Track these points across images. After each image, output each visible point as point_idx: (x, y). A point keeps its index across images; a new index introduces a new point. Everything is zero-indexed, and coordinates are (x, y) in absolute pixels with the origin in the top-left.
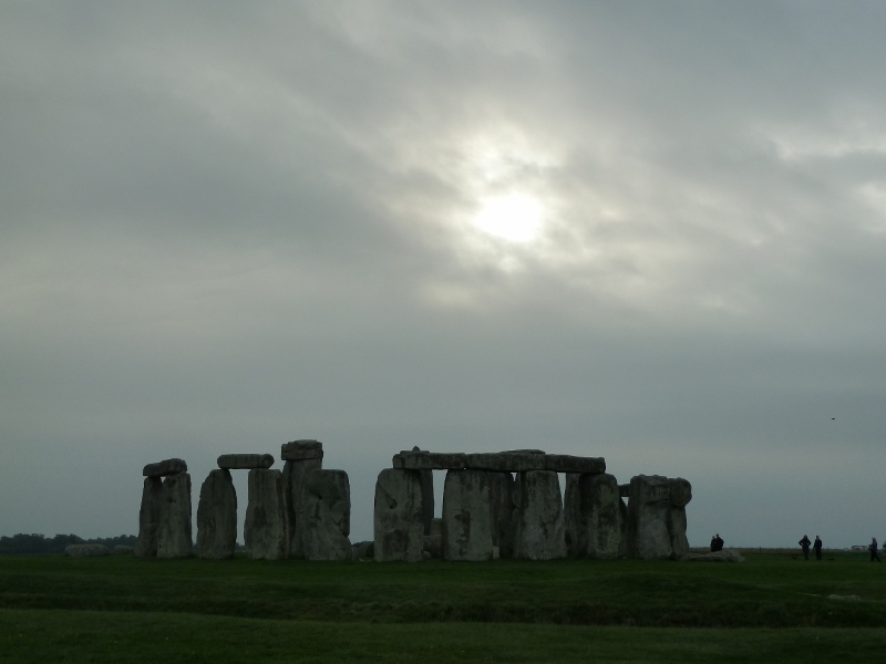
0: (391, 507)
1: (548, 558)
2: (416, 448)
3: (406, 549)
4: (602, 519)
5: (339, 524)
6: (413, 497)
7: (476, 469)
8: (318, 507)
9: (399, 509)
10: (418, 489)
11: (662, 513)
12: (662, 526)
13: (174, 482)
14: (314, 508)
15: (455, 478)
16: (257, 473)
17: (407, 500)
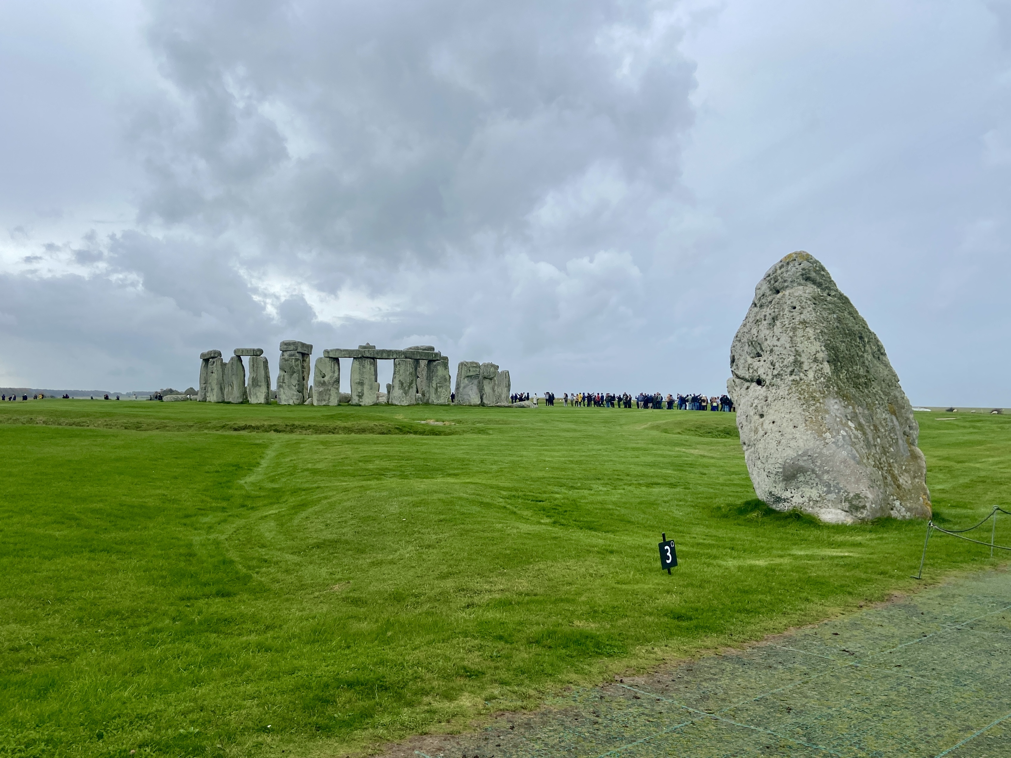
0: (323, 377)
1: (406, 404)
2: (368, 344)
3: (329, 399)
4: (438, 385)
5: (295, 386)
6: (334, 372)
7: (367, 358)
8: (284, 376)
9: (326, 379)
10: (336, 367)
11: (476, 382)
12: (475, 389)
13: (214, 362)
14: (282, 378)
15: (357, 362)
16: (253, 358)
17: (331, 374)
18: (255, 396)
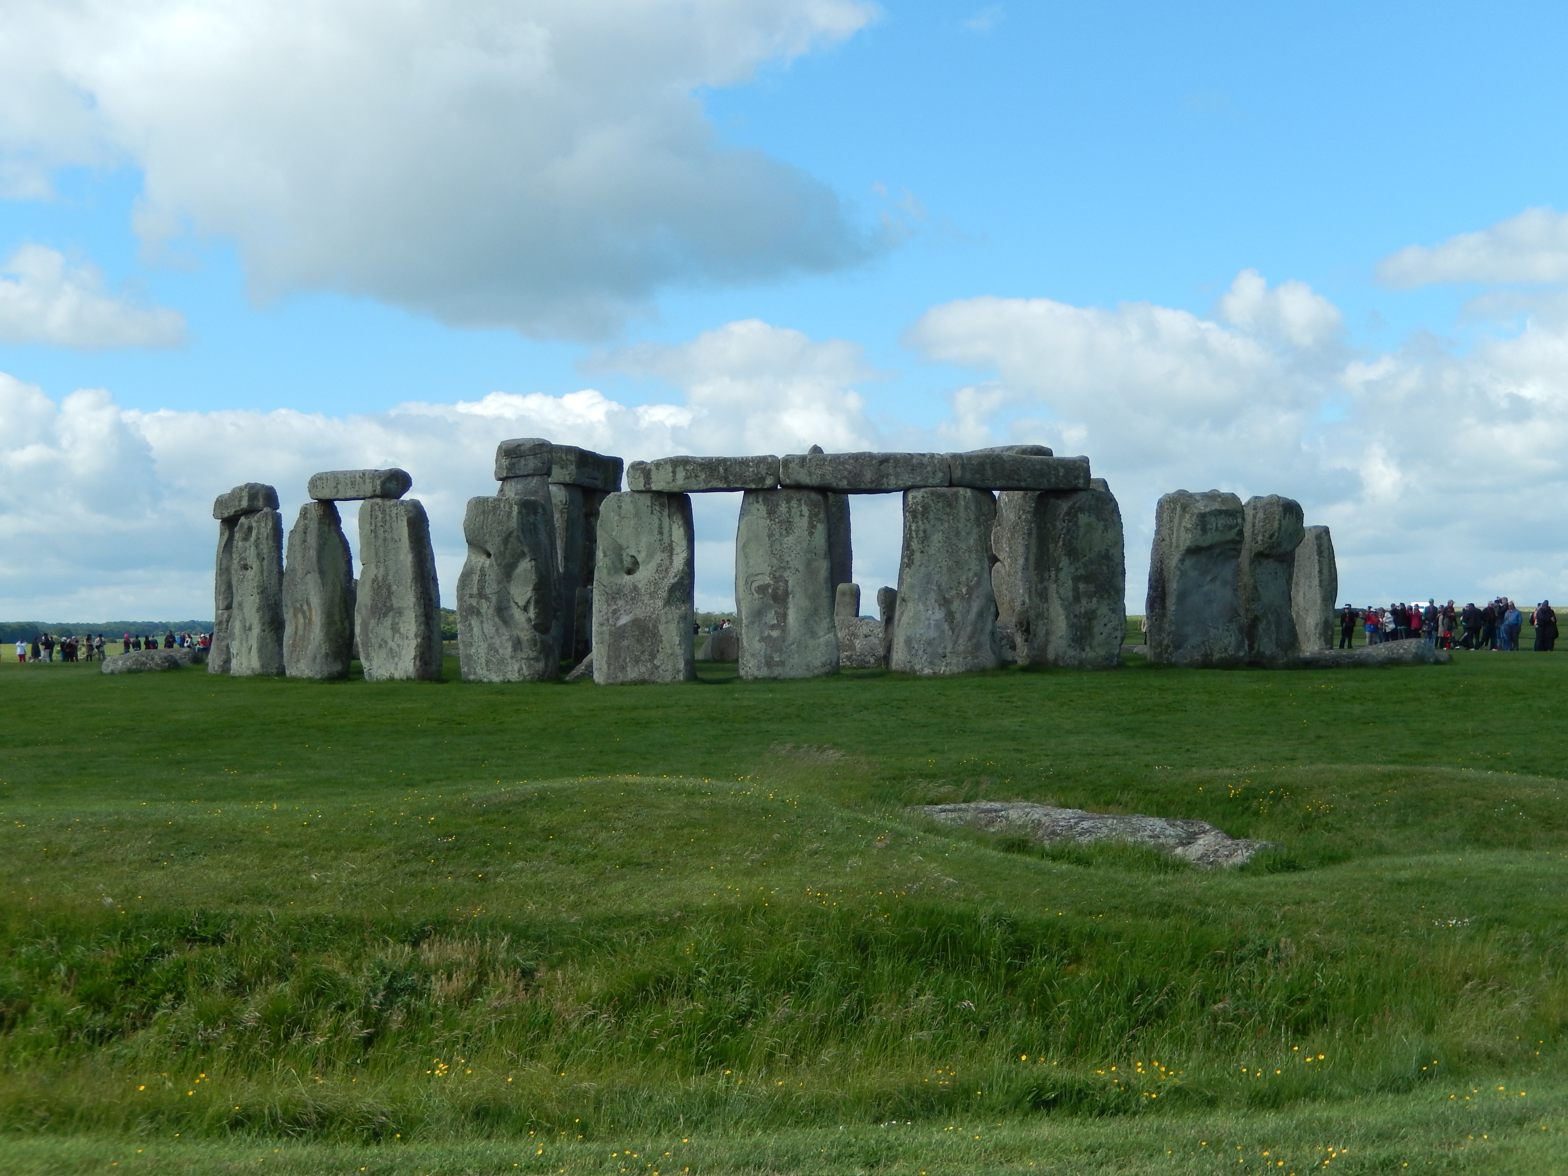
0: (630, 572)
1: (957, 670)
2: (816, 450)
3: (653, 656)
4: (1082, 586)
5: (525, 609)
6: (670, 550)
7: (798, 487)
8: (483, 568)
9: (643, 576)
10: (678, 533)
13: (250, 529)
14: (476, 578)
15: (760, 509)
16: (376, 507)
17: (659, 557)
18: (383, 653)
